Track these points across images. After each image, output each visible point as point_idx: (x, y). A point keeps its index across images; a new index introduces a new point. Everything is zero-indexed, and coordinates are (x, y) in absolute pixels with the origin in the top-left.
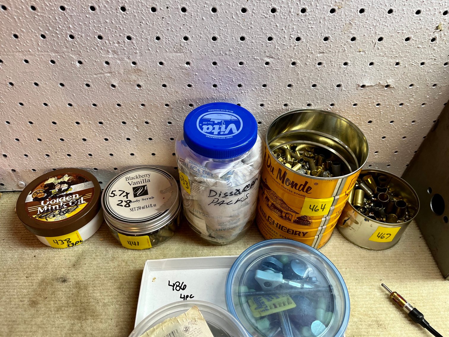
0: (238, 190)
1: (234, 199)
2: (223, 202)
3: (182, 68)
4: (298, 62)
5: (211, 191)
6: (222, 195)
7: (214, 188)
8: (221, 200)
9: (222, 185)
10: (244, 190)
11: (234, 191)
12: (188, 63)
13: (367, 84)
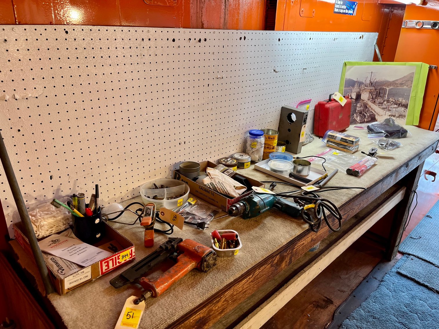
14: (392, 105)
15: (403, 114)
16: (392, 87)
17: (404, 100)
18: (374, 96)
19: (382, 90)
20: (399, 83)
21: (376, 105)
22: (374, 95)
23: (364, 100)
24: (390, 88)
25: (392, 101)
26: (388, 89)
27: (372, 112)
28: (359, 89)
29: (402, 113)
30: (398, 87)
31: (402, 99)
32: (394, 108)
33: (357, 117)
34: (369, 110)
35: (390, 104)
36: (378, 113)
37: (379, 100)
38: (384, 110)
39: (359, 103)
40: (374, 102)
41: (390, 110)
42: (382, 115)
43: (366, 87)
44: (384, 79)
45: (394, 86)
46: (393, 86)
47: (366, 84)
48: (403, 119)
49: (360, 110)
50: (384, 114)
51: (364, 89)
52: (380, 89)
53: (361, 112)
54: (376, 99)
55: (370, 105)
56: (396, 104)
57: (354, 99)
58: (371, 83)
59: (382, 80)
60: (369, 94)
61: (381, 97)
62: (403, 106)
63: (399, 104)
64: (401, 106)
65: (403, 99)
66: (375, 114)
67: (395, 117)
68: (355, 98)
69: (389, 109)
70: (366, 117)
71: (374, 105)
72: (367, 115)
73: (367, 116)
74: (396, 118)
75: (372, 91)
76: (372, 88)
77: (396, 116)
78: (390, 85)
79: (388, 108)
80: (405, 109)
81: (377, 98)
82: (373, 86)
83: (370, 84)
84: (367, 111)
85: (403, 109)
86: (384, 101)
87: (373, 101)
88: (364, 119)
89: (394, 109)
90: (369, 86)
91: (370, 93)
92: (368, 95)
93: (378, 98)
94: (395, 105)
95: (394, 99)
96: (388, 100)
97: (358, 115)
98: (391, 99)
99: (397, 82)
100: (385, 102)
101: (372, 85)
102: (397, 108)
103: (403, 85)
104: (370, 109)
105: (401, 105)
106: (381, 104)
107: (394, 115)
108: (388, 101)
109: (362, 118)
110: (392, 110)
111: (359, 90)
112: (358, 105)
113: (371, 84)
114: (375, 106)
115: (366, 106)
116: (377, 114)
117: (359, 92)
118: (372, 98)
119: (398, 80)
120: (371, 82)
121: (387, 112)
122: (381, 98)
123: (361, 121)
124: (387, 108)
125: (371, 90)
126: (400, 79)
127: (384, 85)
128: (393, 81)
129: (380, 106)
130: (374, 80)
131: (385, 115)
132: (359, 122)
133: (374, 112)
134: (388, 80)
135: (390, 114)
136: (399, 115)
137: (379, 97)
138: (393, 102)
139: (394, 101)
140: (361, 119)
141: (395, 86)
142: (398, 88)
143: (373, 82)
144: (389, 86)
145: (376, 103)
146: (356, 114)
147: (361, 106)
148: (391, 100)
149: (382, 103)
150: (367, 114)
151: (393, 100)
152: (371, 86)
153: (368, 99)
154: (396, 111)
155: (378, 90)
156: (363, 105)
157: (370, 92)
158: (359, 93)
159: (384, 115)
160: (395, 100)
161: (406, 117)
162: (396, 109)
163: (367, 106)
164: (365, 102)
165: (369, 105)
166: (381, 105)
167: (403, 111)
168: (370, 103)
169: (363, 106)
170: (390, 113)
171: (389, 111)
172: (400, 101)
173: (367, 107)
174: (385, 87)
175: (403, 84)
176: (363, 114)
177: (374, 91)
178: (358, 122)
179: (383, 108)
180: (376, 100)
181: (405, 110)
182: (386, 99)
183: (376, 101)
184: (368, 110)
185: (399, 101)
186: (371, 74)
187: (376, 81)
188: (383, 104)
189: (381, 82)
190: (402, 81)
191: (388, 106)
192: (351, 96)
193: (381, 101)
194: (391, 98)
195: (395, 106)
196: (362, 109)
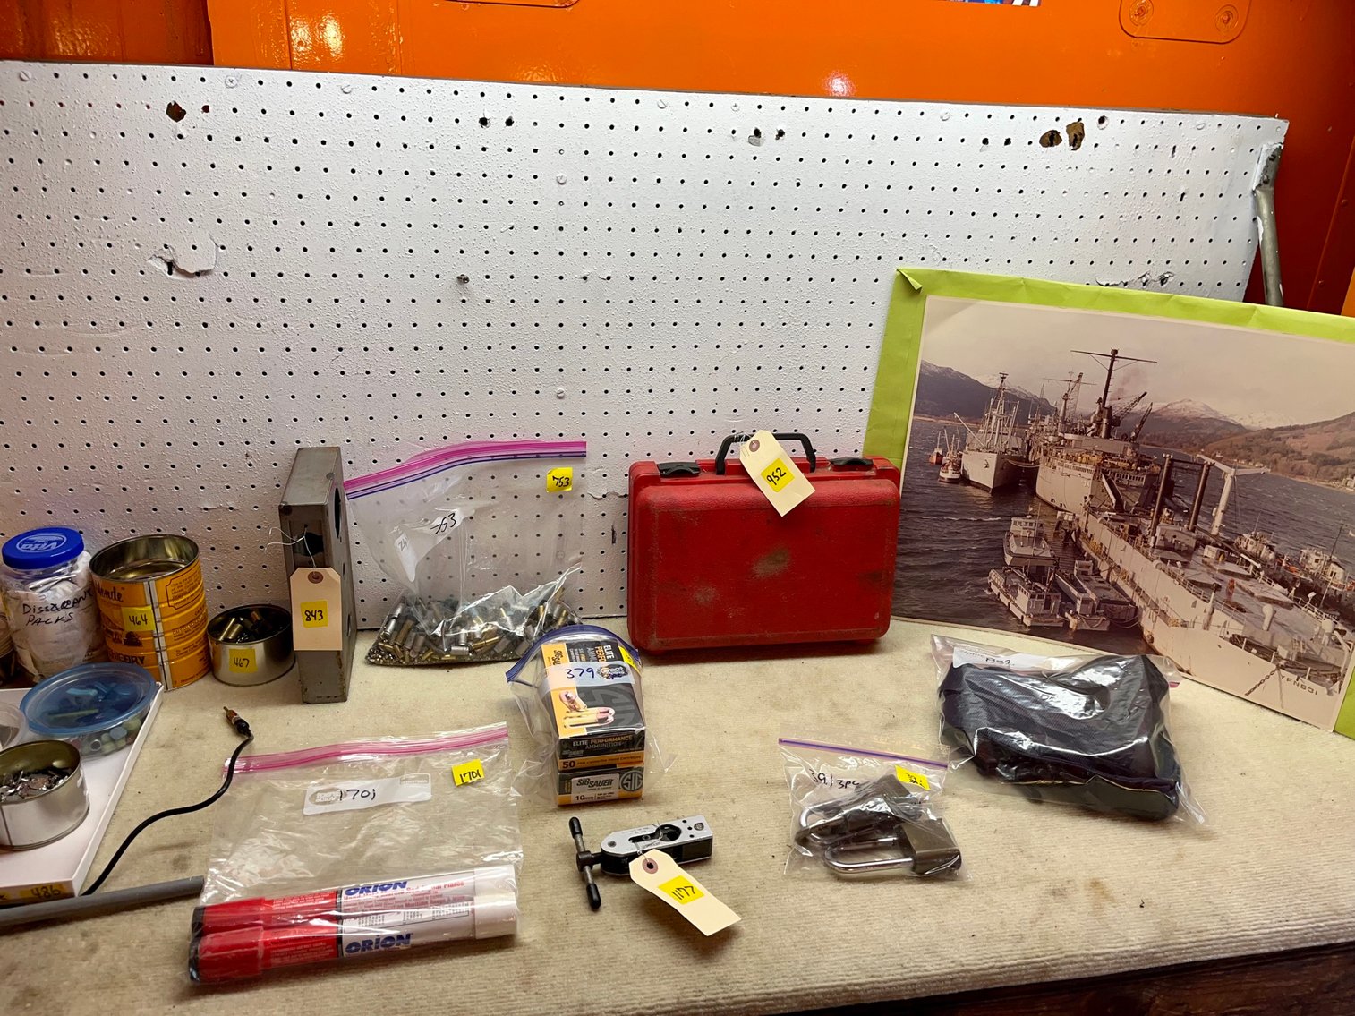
0: (55, 605)
1: (53, 616)
2: (39, 621)
3: (13, 496)
4: (127, 487)
5: (25, 605)
6: (37, 611)
7: (25, 602)
8: (38, 616)
9: (34, 598)
10: (63, 606)
11: (50, 607)
12: (18, 491)
13: (208, 507)
14: (1252, 577)
15: (1324, 657)
16: (1255, 468)
17: (1339, 571)
18: (1133, 500)
19: (1192, 471)
20: (1308, 453)
21: (1146, 556)
22: (1128, 488)
23: (1057, 504)
24: (1241, 472)
25: (1256, 557)
26: (1229, 473)
27: (1114, 585)
28: (1022, 436)
29: (1316, 648)
30: (1301, 474)
31: (1326, 557)
32: (1266, 600)
33: (1011, 590)
34: (1097, 572)
35: (1246, 573)
36: (1162, 606)
37: (1168, 528)
38: (1197, 594)
39: (1023, 516)
40: (1134, 532)
41: (1240, 609)
42: (1184, 625)
43: (1069, 436)
44: (1207, 408)
45: (1275, 462)
46: (1264, 462)
47: (1074, 415)
48: (1323, 690)
49: (1033, 557)
50: (1203, 618)
51: (1057, 446)
52: (1172, 461)
53: (1041, 570)
54: (1147, 516)
55: (1106, 544)
56: (1283, 583)
57: (985, 488)
58: (1109, 417)
59: (1186, 414)
60: (1096, 478)
61: (1179, 510)
62: (1326, 607)
63: (1304, 589)
64: (1314, 601)
65: (1330, 561)
66: (1139, 603)
67: (1268, 659)
68: (989, 483)
69: (1236, 598)
70: (1074, 603)
71: (1129, 547)
72: (1082, 596)
73: (1085, 602)
74: (1279, 667)
75: (1113, 466)
76: (1114, 446)
77: (1278, 658)
78: (1242, 453)
79: (1229, 594)
80: (1340, 627)
81: (1153, 514)
82: (1125, 437)
83: (1099, 424)
84: (1085, 573)
85: (1327, 624)
86: (1202, 543)
87: (1127, 526)
88: (1062, 614)
89: (1268, 609)
90: (1097, 434)
91: (1105, 473)
92: (1089, 483)
93: (1160, 512)
94: (1277, 587)
95: (1271, 548)
96: (1230, 543)
97: (1015, 581)
98: (1248, 543)
99: (1295, 444)
100: (1210, 552)
101: (1117, 431)
102: (1290, 607)
103: (1340, 469)
104: (1103, 567)
105: (1319, 594)
106: (1179, 551)
107: (1265, 642)
108: (1228, 550)
109: (1047, 606)
110: (1257, 612)
111: (1016, 442)
112: (1018, 526)
113: (1111, 421)
114: (1138, 555)
115: (1071, 542)
116: (1155, 607)
117: (1017, 454)
118: (1119, 507)
119: (1303, 427)
120: (1106, 411)
121: (1220, 617)
122: (1178, 518)
123: (1042, 622)
124: (1218, 588)
125: (1107, 455)
126: (1317, 424)
127: (1204, 443)
128: (1271, 431)
129: (1173, 563)
130: (1127, 402)
131: (1206, 627)
132: (1027, 622)
133: (1129, 591)
134: (1237, 420)
135: (1236, 628)
136: (1299, 658)
137: (1165, 513)
138: (1264, 563)
139: (1272, 556)
140: (1041, 610)
141: (1279, 466)
142: (1298, 479)
143: (1127, 412)
144: (1235, 455)
145: (1145, 540)
146: (1005, 575)
147: (1040, 536)
148: (1250, 548)
149: (1188, 553)
150: (1081, 591)
151: (1265, 550)
152: (1108, 436)
153: (1092, 510)
154: (1282, 625)
155: (1157, 469)
156: (1056, 535)
157: (1101, 470)
158: (1019, 459)
159: (1199, 626)
160: (1277, 556)
161: (1346, 680)
162: (1281, 610)
163: (1084, 546)
164: (1068, 517)
165: (1095, 539)
166: (1179, 559)
167: (1325, 639)
168: (1101, 533)
169: (1051, 537)
170: (1242, 627)
171: (1239, 614)
172: (1313, 566)
173: (1078, 552)
174: (1209, 460)
175: (1337, 462)
176: (1055, 586)
177: (1130, 468)
178: (1021, 621)
179: (1194, 583)
180: (1148, 523)
181: (1342, 633)
182: (1215, 531)
183: (1146, 532)
184: (1090, 571)
185: (1302, 567)
186: (1109, 360)
187: (1149, 412)
188: (1196, 559)
189: (1184, 419)
190: (1328, 439)
191: (1228, 578)
192: (958, 466)
193: (1181, 538)
194: (1246, 536)
195: (1277, 591)
196: (1048, 554)
